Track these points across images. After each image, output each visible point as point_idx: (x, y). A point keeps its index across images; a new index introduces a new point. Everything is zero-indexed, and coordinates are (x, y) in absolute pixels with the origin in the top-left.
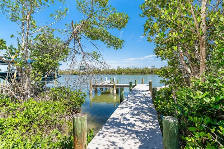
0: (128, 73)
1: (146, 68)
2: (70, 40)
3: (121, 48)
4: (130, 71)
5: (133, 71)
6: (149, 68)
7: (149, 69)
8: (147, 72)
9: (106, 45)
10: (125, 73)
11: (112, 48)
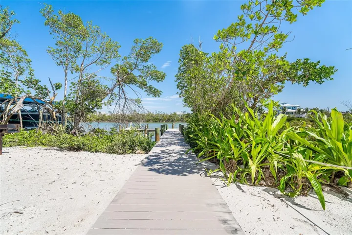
0: (150, 120)
1: (175, 114)
2: (115, 87)
3: (159, 96)
4: (152, 118)
5: (157, 118)
6: (178, 113)
7: (179, 115)
8: (175, 119)
9: (146, 93)
10: (144, 121)
11: (151, 95)
